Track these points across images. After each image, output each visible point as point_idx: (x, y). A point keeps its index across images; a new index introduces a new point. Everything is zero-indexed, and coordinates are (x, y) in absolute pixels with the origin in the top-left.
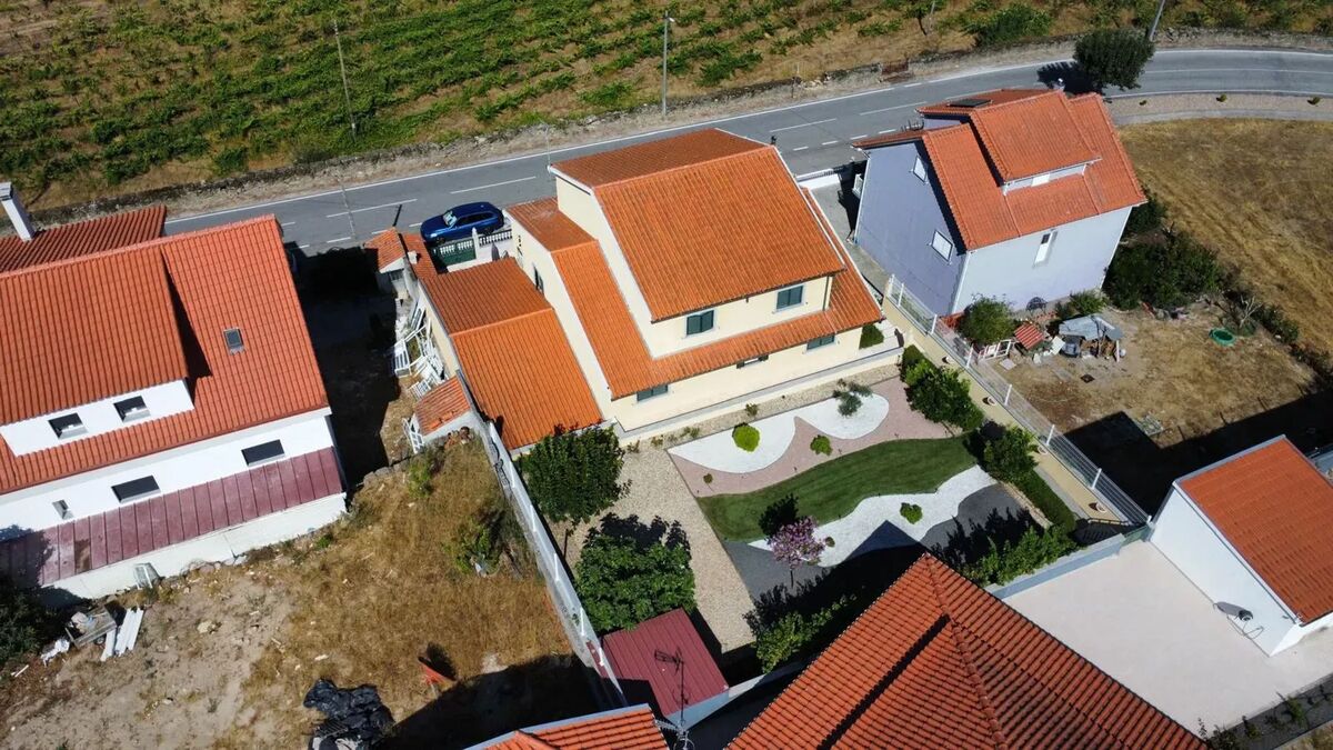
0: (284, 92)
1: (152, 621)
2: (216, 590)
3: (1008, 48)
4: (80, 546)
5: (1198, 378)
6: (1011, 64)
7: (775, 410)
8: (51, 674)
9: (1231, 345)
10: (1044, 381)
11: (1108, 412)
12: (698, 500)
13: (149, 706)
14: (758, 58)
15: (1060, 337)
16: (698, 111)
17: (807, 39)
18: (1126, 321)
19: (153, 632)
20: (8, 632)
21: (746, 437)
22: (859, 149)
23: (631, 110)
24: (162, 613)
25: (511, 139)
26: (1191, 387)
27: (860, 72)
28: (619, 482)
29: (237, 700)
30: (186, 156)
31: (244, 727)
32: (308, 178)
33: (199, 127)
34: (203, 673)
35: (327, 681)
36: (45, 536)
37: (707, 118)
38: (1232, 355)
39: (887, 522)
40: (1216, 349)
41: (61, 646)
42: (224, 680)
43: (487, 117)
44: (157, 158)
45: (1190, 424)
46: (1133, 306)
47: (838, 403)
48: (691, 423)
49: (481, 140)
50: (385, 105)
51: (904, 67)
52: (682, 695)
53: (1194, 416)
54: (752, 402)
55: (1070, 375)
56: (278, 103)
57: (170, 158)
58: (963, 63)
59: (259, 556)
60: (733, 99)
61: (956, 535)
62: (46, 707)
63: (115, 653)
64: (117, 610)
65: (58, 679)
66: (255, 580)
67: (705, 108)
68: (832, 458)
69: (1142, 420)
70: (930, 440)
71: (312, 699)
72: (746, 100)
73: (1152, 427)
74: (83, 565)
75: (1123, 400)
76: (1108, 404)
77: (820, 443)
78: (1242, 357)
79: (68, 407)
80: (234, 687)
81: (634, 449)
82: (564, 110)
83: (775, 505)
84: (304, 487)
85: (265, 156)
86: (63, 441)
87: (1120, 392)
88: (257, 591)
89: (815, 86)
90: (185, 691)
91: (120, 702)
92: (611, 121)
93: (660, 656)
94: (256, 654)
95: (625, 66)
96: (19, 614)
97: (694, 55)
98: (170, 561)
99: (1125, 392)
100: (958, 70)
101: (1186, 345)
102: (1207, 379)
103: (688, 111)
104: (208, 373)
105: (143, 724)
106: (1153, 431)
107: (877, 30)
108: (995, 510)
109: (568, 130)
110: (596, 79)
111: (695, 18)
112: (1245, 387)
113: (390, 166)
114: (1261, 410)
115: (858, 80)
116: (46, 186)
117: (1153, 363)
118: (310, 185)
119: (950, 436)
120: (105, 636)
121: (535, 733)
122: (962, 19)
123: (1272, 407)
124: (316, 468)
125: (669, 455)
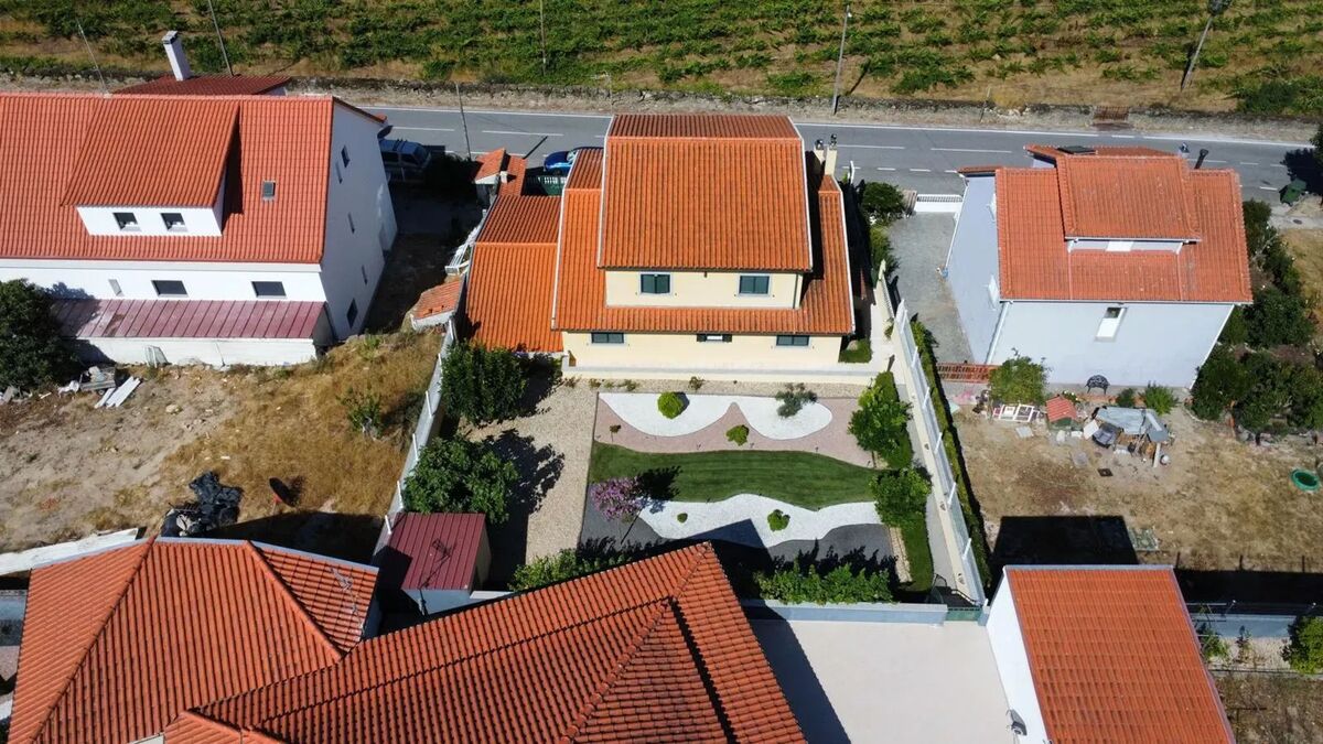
0: (511, 23)
1: (142, 391)
2: (196, 384)
3: (1264, 120)
4: (116, 318)
5: (1241, 513)
6: (1258, 138)
7: (721, 389)
8: (61, 404)
9: (1311, 492)
10: (1055, 460)
11: (1103, 512)
12: (594, 442)
13: (101, 450)
14: (970, 76)
15: (1098, 421)
16: (872, 113)
17: (1038, 69)
18: (1196, 430)
19: (138, 399)
20: (30, 358)
21: (674, 403)
22: (961, 176)
23: (801, 100)
24: (152, 388)
25: (676, 100)
26: (1225, 519)
27: (1068, 111)
28: (540, 406)
29: (157, 466)
30: (407, 59)
31: (145, 487)
32: (488, 96)
33: (431, 37)
34: (149, 439)
35: (215, 476)
36: (100, 305)
37: (876, 123)
38: (1304, 503)
39: (749, 522)
40: (1289, 491)
41: (73, 386)
42: (159, 449)
43: (669, 78)
44: (384, 55)
45: (1194, 553)
46: (1214, 416)
47: (782, 403)
48: (633, 377)
49: (648, 96)
50: (588, 49)
51: (1124, 116)
52: (429, 579)
53: (1206, 548)
54: (700, 376)
55: (1088, 463)
56: (503, 30)
57: (395, 57)
58: (1200, 127)
59: (240, 370)
60: (912, 109)
61: (807, 555)
62: (44, 426)
63: (105, 405)
64: (122, 375)
65: (63, 409)
66: (224, 386)
67: (879, 113)
68: (741, 448)
69: (1139, 531)
70: (847, 464)
71: (199, 483)
72: (927, 114)
73: (1145, 542)
74: (110, 332)
75: (1132, 506)
76: (1112, 503)
77: (741, 432)
78: (1314, 509)
79: (127, 205)
80: (160, 457)
81: (572, 384)
82: (745, 87)
83: (658, 470)
84: (287, 326)
85: (467, 72)
86: (124, 233)
87: (1134, 497)
88: (221, 394)
89: (1012, 115)
90: (129, 448)
91: (88, 439)
92: (778, 105)
93: (438, 545)
94: (189, 439)
95: (829, 58)
96: (46, 350)
97: (904, 60)
98: (178, 350)
99: (1141, 499)
100: (1188, 131)
101: (1255, 476)
102: (1250, 516)
103: (862, 112)
104: (240, 211)
105: (90, 460)
106: (1146, 547)
107: (1126, 75)
108: (862, 549)
109: (733, 105)
110: (794, 64)
111: (930, 26)
112: (1296, 540)
113: (561, 101)
114: (1297, 569)
115: (1064, 118)
116: (297, 59)
117: (1197, 481)
118: (487, 103)
119: (871, 466)
120: (106, 390)
121: (263, 549)
122: (1236, 82)
123: (1314, 570)
124: (303, 314)
125: (598, 398)
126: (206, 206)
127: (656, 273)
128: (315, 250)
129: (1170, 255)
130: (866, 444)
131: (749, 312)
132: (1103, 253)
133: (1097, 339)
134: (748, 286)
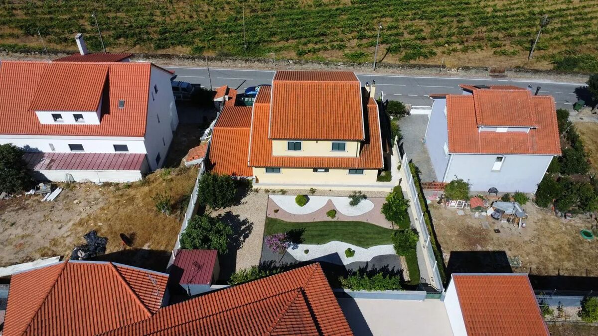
0: (230, 29)
1: (62, 194)
2: (87, 191)
3: (565, 73)
4: (52, 161)
5: (558, 250)
6: (562, 81)
7: (323, 194)
8: (26, 200)
9: (589, 240)
10: (474, 225)
11: (496, 249)
12: (267, 217)
13: (44, 220)
14: (435, 54)
15: (493, 208)
16: (391, 70)
17: (465, 50)
18: (537, 212)
19: (61, 197)
20: (13, 179)
21: (303, 200)
22: (431, 98)
23: (359, 64)
24: (67, 193)
25: (304, 64)
26: (551, 252)
27: (478, 69)
28: (242, 201)
29: (68, 228)
30: (184, 45)
31: (64, 237)
32: (220, 62)
33: (195, 36)
34: (66, 215)
35: (95, 232)
36: (45, 155)
37: (393, 74)
38: (587, 246)
39: (336, 254)
40: (579, 239)
41: (32, 192)
42: (70, 220)
43: (300, 54)
44: (174, 44)
45: (537, 268)
46: (545, 206)
47: (351, 199)
48: (285, 188)
49: (291, 62)
50: (264, 41)
51: (503, 72)
52: (192, 280)
53: (543, 265)
54: (314, 188)
55: (489, 227)
56: (227, 33)
57: (179, 45)
58: (537, 77)
59: (107, 185)
60: (409, 68)
61: (363, 268)
62: (18, 209)
63: (46, 200)
64: (54, 187)
65: (27, 202)
66: (100, 192)
67: (395, 70)
68: (333, 220)
69: (513, 258)
70: (380, 227)
71: (88, 236)
72: (415, 71)
73: (516, 263)
74: (49, 167)
75: (509, 247)
76: (500, 245)
77: (333, 213)
78: (591, 248)
79: (58, 111)
80: (71, 224)
81: (257, 191)
82: (334, 58)
83: (296, 230)
84: (128, 165)
85: (211, 51)
86: (56, 123)
87: (510, 242)
88: (98, 195)
89: (454, 71)
90: (56, 220)
91: (38, 215)
92: (349, 66)
93: (196, 264)
94: (84, 215)
95: (372, 46)
96: (20, 175)
97: (405, 46)
98: (79, 176)
99: (513, 243)
100: (532, 79)
101: (565, 233)
102: (563, 251)
103: (387, 69)
104: (109, 113)
105: (39, 225)
106: (516, 265)
107: (504, 53)
108: (388, 266)
109: (329, 66)
110: (356, 48)
111: (417, 31)
112: (583, 262)
113: (252, 64)
114: (584, 275)
115: (476, 73)
116: (135, 45)
117: (538, 235)
118: (219, 65)
119: (391, 228)
120: (47, 193)
121: (117, 266)
122: (553, 56)
123: (592, 276)
124: (136, 160)
125: (269, 197)
126: (93, 111)
127: (295, 141)
128: (142, 131)
129: (525, 134)
130: (389, 218)
131: (337, 159)
132: (494, 133)
133: (492, 171)
134: (336, 147)
